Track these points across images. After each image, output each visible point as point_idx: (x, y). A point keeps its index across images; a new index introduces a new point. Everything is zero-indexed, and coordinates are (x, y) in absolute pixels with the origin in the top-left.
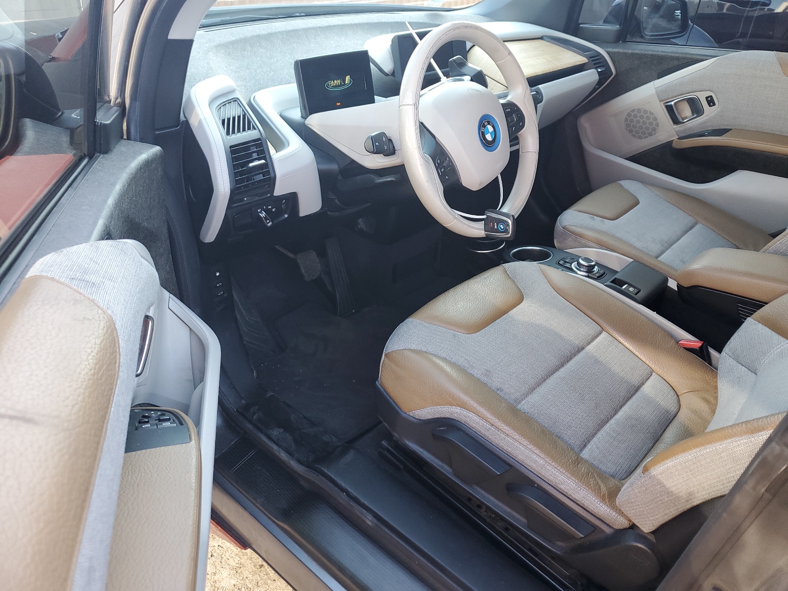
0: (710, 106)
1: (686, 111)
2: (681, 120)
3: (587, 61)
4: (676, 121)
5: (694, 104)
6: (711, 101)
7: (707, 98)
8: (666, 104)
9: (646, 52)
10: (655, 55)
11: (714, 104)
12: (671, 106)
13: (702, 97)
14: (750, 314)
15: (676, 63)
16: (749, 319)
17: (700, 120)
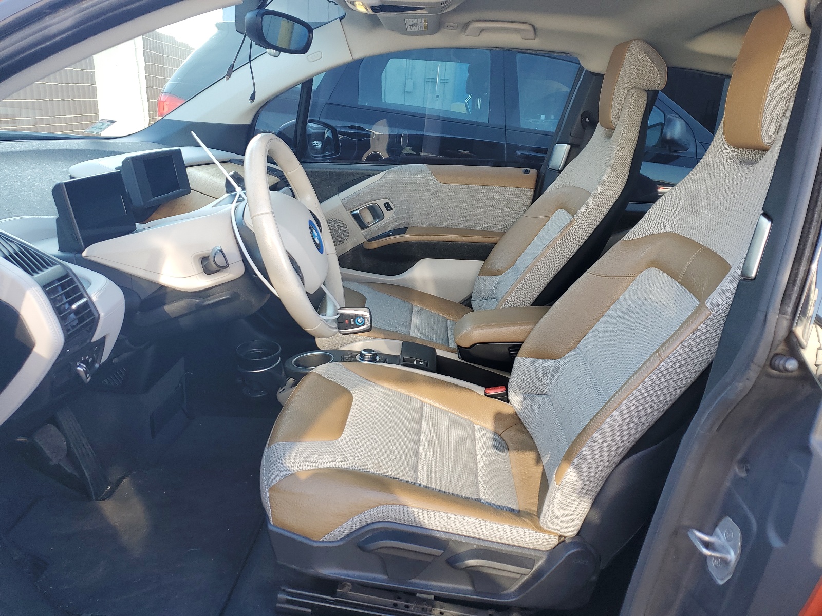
0: (388, 211)
1: (368, 218)
2: (367, 225)
3: (280, 180)
4: (363, 226)
5: (374, 210)
6: (388, 207)
7: (385, 204)
8: (353, 213)
9: (324, 170)
10: (333, 172)
11: (391, 209)
12: (357, 214)
13: (381, 203)
14: (516, 355)
15: (352, 178)
16: (516, 358)
17: (382, 223)
